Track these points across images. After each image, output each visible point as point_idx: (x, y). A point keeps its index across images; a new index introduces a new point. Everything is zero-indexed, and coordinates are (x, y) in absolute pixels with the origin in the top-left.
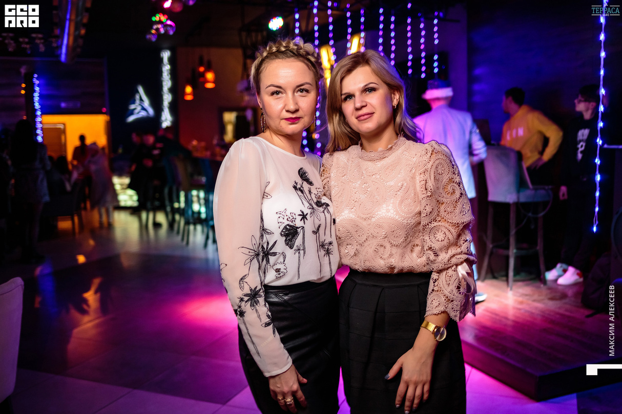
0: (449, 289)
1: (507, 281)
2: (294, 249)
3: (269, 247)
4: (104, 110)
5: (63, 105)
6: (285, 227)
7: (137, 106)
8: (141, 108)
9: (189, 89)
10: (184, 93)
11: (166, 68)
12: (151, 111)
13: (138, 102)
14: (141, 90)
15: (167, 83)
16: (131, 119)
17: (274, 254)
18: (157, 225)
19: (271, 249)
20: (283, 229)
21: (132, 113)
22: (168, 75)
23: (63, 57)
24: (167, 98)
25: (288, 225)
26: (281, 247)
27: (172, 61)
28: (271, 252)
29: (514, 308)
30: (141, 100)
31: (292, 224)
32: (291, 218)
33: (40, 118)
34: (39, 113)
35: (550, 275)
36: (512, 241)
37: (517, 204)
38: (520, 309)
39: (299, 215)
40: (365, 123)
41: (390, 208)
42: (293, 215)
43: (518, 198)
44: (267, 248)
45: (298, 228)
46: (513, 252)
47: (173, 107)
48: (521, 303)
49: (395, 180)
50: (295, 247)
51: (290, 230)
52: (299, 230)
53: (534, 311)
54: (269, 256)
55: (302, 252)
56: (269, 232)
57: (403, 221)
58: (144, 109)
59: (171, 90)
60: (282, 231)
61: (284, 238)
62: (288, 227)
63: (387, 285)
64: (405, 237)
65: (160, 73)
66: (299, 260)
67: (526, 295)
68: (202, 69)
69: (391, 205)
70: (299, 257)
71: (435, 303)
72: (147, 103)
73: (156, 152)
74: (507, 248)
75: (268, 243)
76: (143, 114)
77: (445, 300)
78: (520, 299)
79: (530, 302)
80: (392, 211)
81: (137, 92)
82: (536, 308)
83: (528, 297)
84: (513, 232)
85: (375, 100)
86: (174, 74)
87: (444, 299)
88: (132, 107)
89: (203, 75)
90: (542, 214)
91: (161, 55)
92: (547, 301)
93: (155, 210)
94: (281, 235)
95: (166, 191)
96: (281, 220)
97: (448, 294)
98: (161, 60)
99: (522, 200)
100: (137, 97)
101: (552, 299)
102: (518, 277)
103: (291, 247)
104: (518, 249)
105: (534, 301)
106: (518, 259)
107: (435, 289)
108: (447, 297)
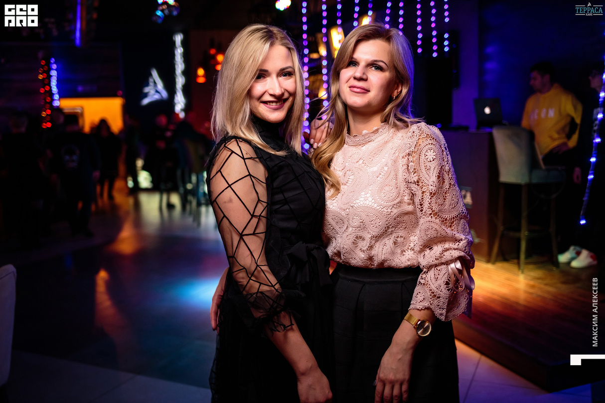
0: (436, 284)
1: (519, 264)
4: (120, 92)
5: (80, 89)
7: (150, 89)
8: (155, 91)
9: (201, 72)
10: (197, 76)
11: (179, 51)
12: (165, 94)
13: (151, 84)
14: (155, 74)
15: (180, 66)
16: (146, 101)
18: (170, 206)
21: (146, 95)
22: (181, 58)
23: (78, 41)
24: (180, 81)
27: (184, 44)
29: (526, 292)
30: (155, 83)
33: (58, 102)
34: (56, 97)
35: (563, 258)
36: (524, 223)
37: (529, 186)
38: (531, 294)
40: (356, 96)
41: (368, 195)
43: (530, 179)
46: (524, 234)
47: (186, 90)
48: (533, 287)
49: (379, 165)
53: (546, 295)
57: (382, 210)
58: (157, 92)
59: (185, 73)
63: (368, 280)
64: (385, 228)
65: (173, 56)
67: (538, 279)
68: (213, 51)
69: (370, 192)
71: (420, 297)
72: (160, 86)
73: (169, 134)
74: (518, 230)
76: (157, 97)
77: (431, 295)
78: (532, 283)
79: (542, 286)
80: (370, 199)
81: (151, 75)
82: (549, 292)
83: (540, 281)
84: (524, 214)
85: (376, 79)
86: (186, 56)
87: (429, 294)
88: (146, 90)
89: (214, 57)
90: (554, 196)
91: (174, 38)
92: (560, 285)
93: (169, 191)
95: (179, 173)
97: (435, 289)
98: (174, 43)
99: (535, 181)
100: (151, 80)
101: (564, 283)
102: (530, 260)
104: (530, 231)
105: (546, 285)
106: (530, 241)
107: (422, 281)
108: (433, 293)
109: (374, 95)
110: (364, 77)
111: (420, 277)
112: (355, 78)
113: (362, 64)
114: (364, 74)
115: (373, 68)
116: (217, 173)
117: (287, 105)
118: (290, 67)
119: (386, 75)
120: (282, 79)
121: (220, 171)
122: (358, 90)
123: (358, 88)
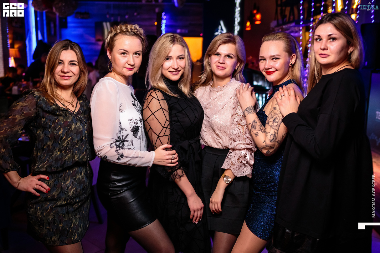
0: (234, 159)
2: (137, 138)
3: (124, 137)
4: (201, 35)
5: (179, 31)
6: (133, 127)
9: (248, 24)
10: (246, 26)
11: (238, 10)
13: (219, 31)
14: (222, 23)
15: (237, 19)
17: (127, 141)
19: (125, 138)
20: (133, 128)
22: (239, 14)
23: (176, 4)
24: (237, 29)
25: (135, 126)
26: (131, 137)
28: (125, 140)
31: (136, 125)
32: (136, 122)
39: (139, 120)
40: (220, 71)
42: (137, 121)
44: (122, 138)
45: (139, 127)
50: (138, 137)
51: (136, 128)
52: (139, 128)
54: (124, 142)
55: (141, 139)
56: (124, 129)
57: (223, 124)
59: (240, 24)
60: (132, 129)
61: (132, 133)
62: (135, 127)
65: (234, 13)
66: (140, 143)
68: (255, 12)
70: (140, 142)
71: (227, 164)
72: (225, 31)
75: (123, 135)
81: (220, 24)
85: (229, 63)
87: (230, 163)
88: (216, 33)
91: (236, 1)
94: (131, 131)
96: (131, 124)
98: (235, 4)
100: (220, 28)
103: (136, 137)
107: (229, 157)
108: (232, 162)
109: (228, 70)
110: (224, 62)
111: (228, 155)
112: (219, 63)
113: (223, 56)
114: (224, 61)
115: (227, 57)
116: (147, 107)
117: (181, 73)
118: (183, 55)
119: (234, 60)
120: (178, 60)
121: (148, 106)
122: (221, 68)
123: (221, 67)
